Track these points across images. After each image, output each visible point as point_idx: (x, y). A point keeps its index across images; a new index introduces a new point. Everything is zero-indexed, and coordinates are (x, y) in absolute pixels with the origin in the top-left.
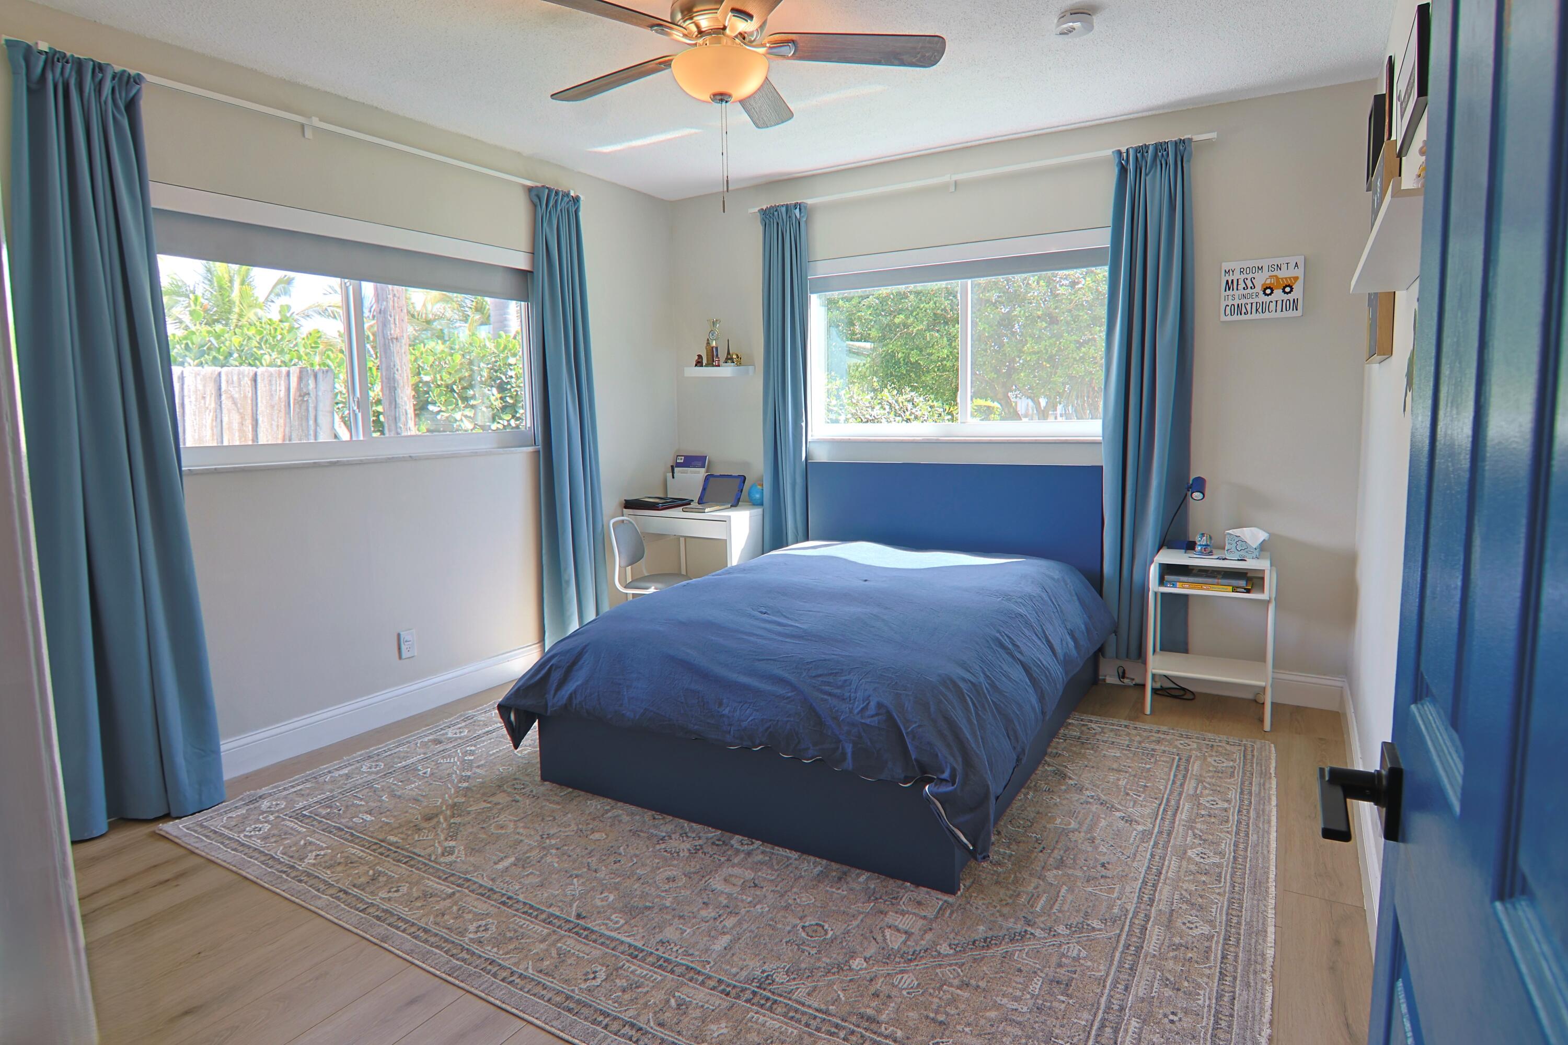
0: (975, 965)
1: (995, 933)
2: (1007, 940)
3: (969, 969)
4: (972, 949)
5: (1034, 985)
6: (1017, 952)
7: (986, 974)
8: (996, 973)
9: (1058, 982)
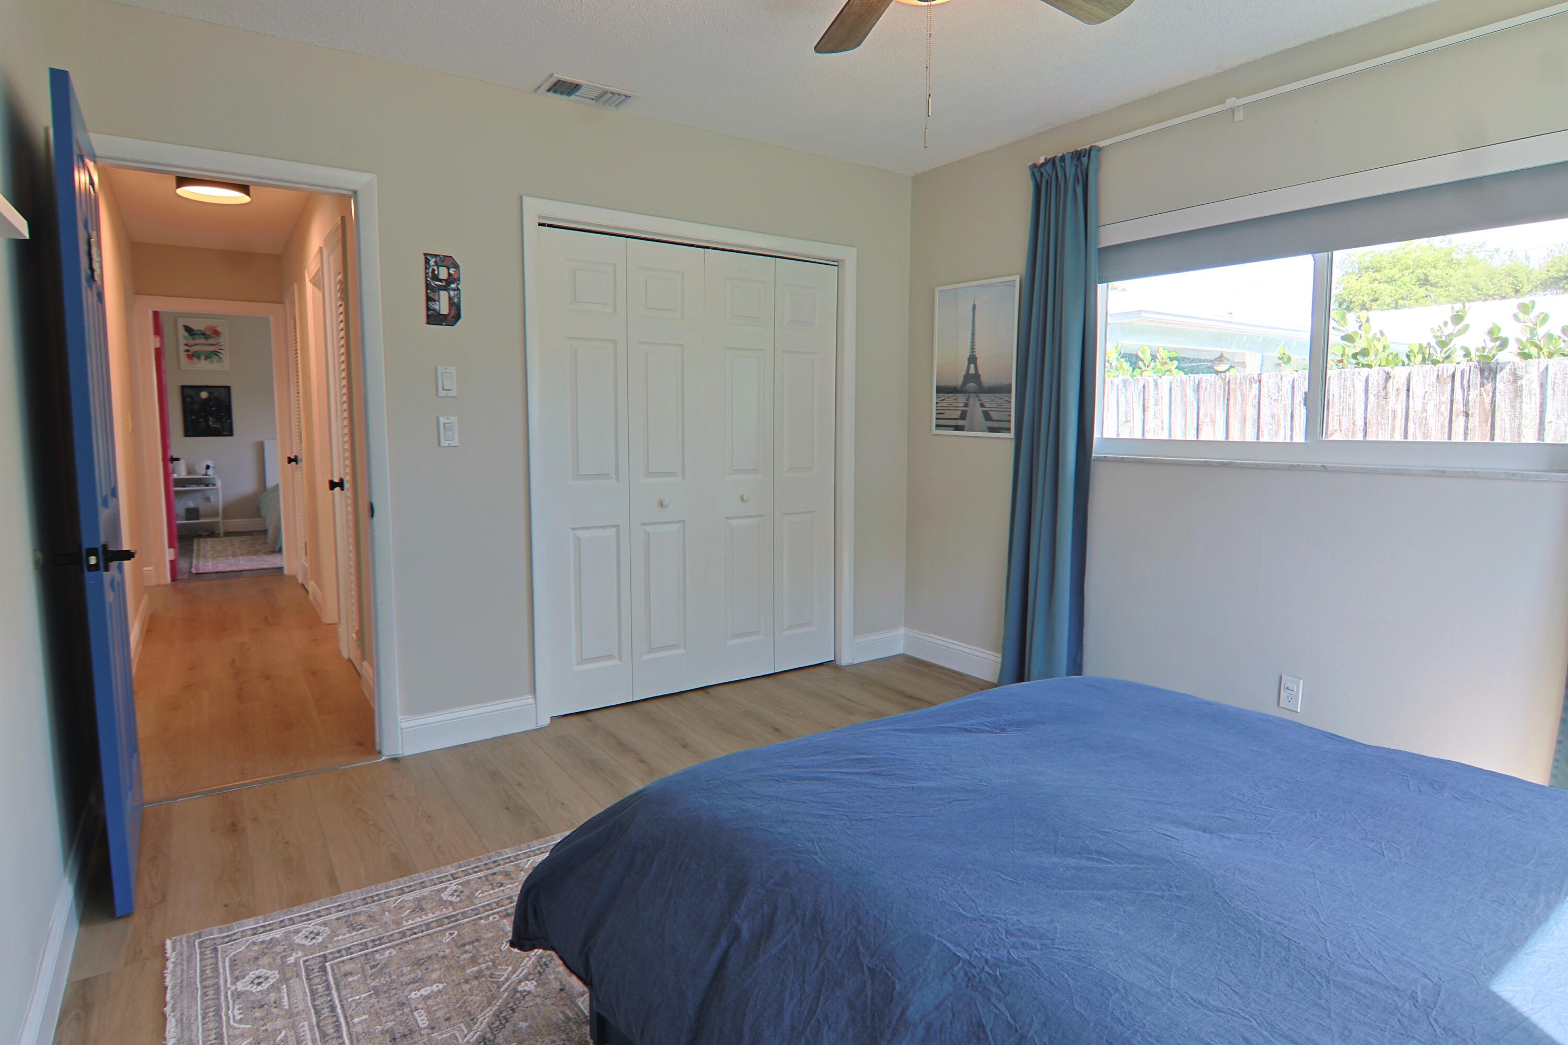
0: (489, 994)
1: (505, 1032)
2: (488, 1035)
3: (489, 987)
4: (508, 1004)
5: (423, 1017)
6: (466, 1032)
7: (472, 995)
8: (465, 1002)
9: (405, 1036)
